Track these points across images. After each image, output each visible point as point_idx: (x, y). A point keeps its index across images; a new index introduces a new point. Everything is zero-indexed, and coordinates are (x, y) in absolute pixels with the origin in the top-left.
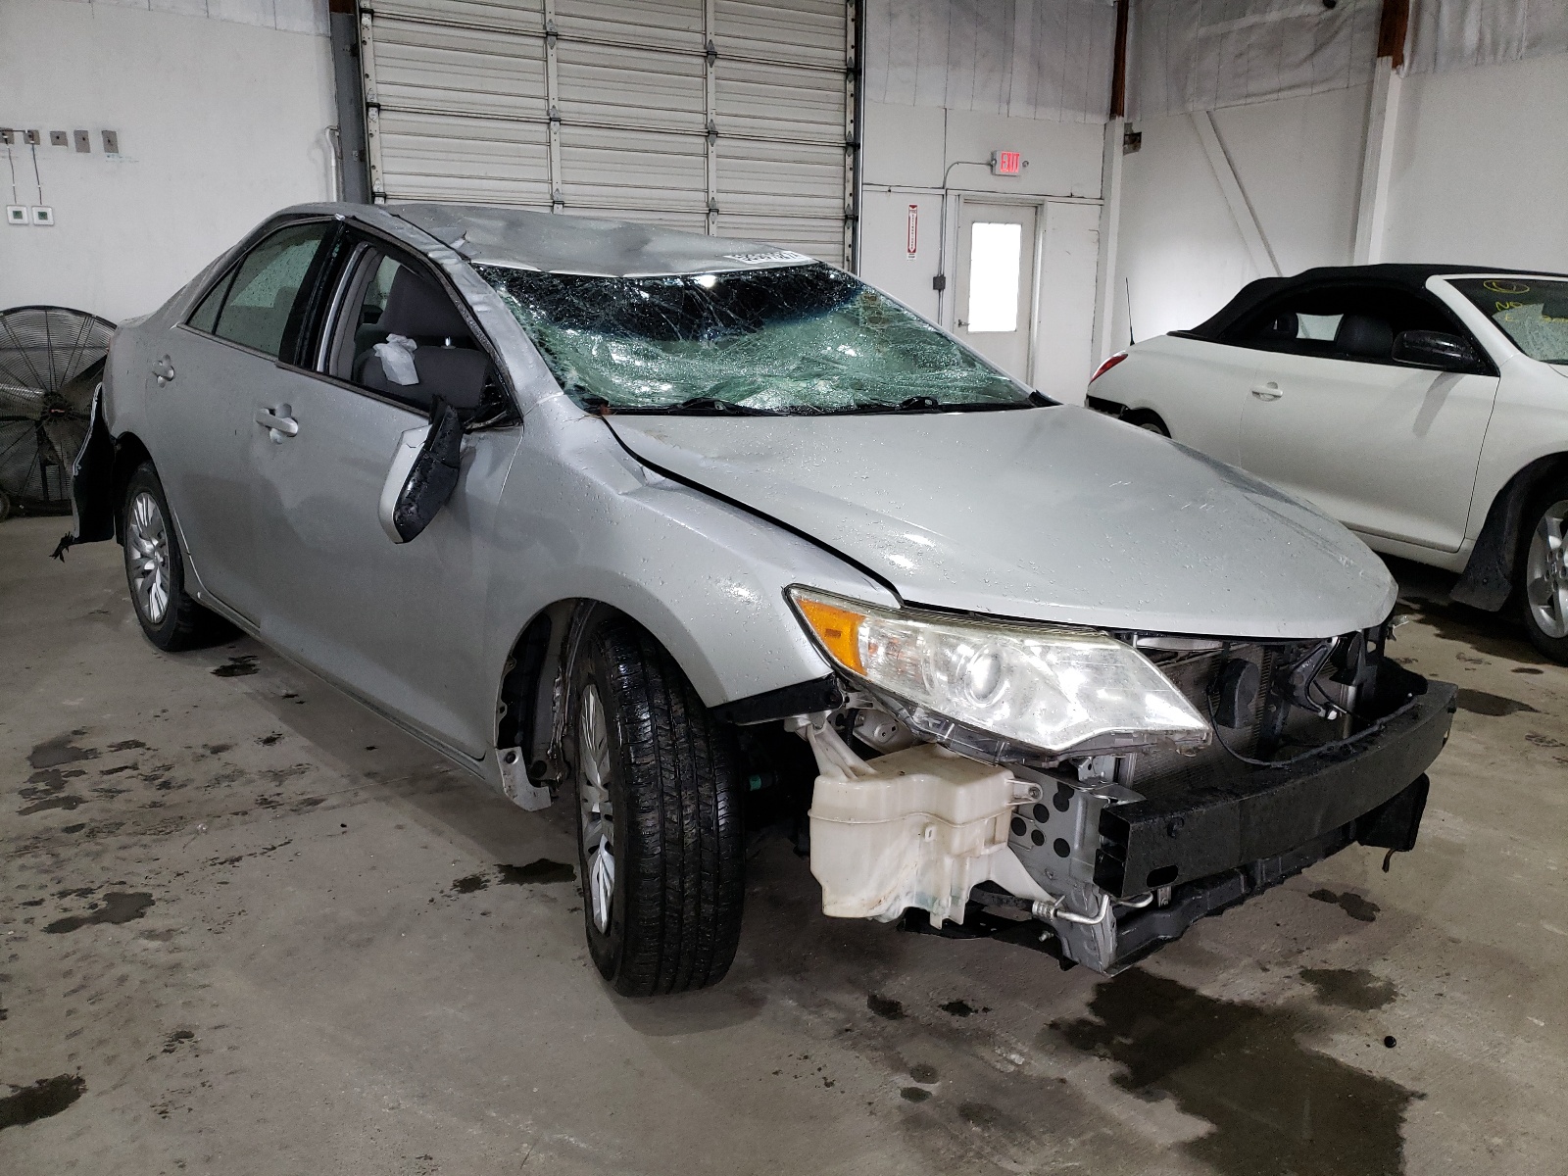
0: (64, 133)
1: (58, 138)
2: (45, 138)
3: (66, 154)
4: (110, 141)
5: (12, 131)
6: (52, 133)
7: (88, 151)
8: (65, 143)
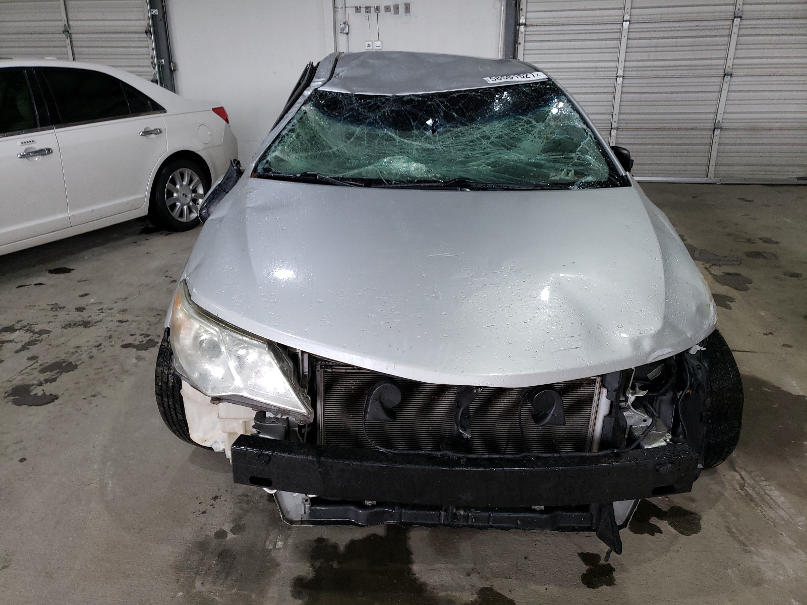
0: (390, 6)
1: (387, 9)
2: (382, 9)
3: (390, 16)
4: (407, 8)
5: (370, 7)
6: (385, 7)
7: (398, 13)
8: (390, 11)
